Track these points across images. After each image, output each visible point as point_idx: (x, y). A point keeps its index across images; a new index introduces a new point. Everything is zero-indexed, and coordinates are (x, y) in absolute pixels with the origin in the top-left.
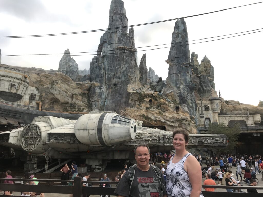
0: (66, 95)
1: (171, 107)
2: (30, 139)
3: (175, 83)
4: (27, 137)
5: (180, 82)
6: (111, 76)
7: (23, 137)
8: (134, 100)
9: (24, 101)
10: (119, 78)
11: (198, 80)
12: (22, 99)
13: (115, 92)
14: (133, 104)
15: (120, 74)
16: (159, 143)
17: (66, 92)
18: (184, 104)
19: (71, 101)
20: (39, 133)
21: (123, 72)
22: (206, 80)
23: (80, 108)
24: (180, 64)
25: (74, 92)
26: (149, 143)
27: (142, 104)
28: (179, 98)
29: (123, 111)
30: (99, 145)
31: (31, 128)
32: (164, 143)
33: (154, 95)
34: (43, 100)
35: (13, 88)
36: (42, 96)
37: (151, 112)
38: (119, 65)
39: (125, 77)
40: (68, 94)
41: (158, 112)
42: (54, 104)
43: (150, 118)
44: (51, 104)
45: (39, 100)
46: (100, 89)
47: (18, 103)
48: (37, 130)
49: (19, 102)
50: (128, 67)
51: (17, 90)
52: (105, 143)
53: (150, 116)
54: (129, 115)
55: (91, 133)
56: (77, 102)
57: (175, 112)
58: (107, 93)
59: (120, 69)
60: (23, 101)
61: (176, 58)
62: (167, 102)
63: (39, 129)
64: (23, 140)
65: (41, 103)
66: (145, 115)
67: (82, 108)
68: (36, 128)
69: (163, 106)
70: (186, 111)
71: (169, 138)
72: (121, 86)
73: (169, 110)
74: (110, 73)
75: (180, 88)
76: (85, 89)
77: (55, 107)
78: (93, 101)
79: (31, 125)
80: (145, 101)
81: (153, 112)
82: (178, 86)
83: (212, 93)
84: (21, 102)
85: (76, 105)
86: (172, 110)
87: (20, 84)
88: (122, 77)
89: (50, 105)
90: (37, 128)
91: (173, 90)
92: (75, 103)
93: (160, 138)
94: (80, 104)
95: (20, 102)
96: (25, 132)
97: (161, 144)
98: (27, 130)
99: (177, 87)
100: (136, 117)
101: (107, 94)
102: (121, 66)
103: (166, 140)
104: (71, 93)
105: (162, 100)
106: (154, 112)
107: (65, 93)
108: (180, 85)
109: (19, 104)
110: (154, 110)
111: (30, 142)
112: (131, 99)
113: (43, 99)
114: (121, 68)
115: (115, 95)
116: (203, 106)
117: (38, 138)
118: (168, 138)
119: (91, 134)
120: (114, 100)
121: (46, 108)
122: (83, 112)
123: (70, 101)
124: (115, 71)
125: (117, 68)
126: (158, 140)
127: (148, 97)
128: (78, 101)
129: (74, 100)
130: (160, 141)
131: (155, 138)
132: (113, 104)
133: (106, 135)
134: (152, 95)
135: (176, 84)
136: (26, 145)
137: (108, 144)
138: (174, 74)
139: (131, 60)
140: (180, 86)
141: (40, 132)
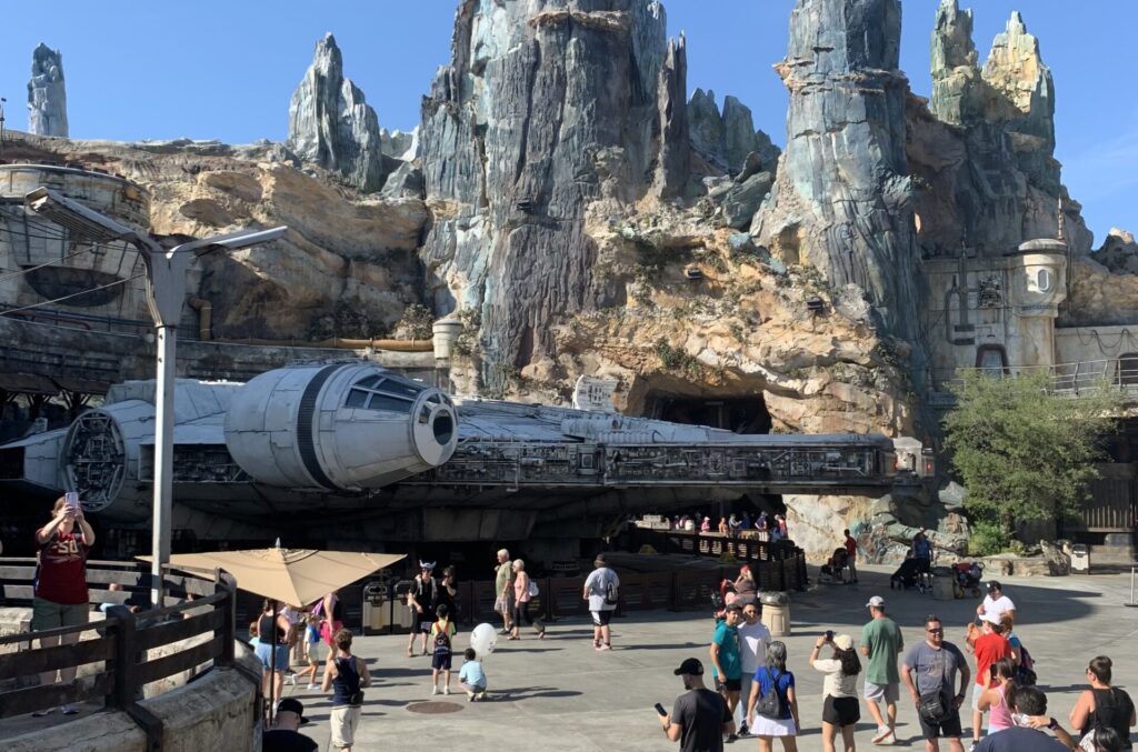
0: (315, 268)
1: (785, 304)
2: (91, 468)
3: (812, 179)
4: (81, 460)
5: (833, 175)
6: (509, 162)
7: (72, 460)
8: (616, 277)
9: (135, 301)
10: (546, 171)
11: (959, 153)
12: (127, 291)
13: (528, 238)
14: (611, 292)
15: (549, 151)
16: (579, 475)
17: (312, 253)
18: (849, 287)
19: (339, 292)
20: (118, 447)
21: (565, 140)
22: (1000, 147)
23: (382, 323)
24: (835, 80)
25: (354, 246)
26: (538, 476)
27: (657, 292)
28: (826, 255)
29: (565, 330)
30: (316, 487)
31: (94, 428)
32: (600, 475)
33: (708, 244)
34: (219, 293)
35: (79, 247)
36: (212, 273)
37: (697, 329)
38: (546, 101)
39: (575, 162)
40: (322, 259)
41: (726, 329)
42: (262, 307)
43: (693, 359)
44: (250, 307)
45: (200, 294)
46: (465, 227)
47: (111, 309)
48: (112, 436)
49: (113, 305)
51: (99, 256)
52: (334, 481)
53: (693, 347)
54: (596, 349)
55: (279, 445)
56: (365, 294)
57: (808, 324)
58: (492, 249)
59: (549, 126)
60: (131, 299)
61: (817, 50)
62: (769, 281)
63: (118, 431)
64: (70, 468)
65: (207, 308)
66: (670, 342)
67: (387, 321)
68: (109, 426)
69: (749, 298)
71: (619, 454)
72: (557, 212)
73: (777, 315)
74: (502, 149)
75: (835, 207)
76: (401, 229)
77: (271, 321)
78: (436, 288)
79: (90, 415)
80: (669, 276)
81: (703, 327)
82: (825, 194)
83: (1030, 215)
84: (125, 305)
85: (364, 306)
86: (789, 316)
88: (559, 163)
89: (246, 313)
90: (112, 427)
91: (799, 219)
92: (357, 298)
93: (583, 456)
94: (381, 301)
95: (120, 308)
96: (75, 439)
97: (586, 480)
98: (80, 434)
99: (821, 202)
100: (626, 356)
101: (491, 255)
102: (555, 112)
103: (607, 463)
104: (338, 254)
105: (746, 270)
106: (706, 327)
107: (311, 258)
108: (833, 191)
109: (115, 314)
110: (709, 317)
111: (95, 477)
112: (600, 274)
113: (215, 288)
114: (557, 119)
116: (970, 287)
117: (116, 464)
118: (616, 454)
119: (280, 448)
121: (232, 327)
122: (393, 338)
123: (335, 290)
124: (525, 138)
125: (533, 121)
126: (573, 463)
127: (682, 256)
128: (372, 290)
129: (353, 283)
130: (581, 467)
131: (562, 456)
133: (328, 452)
134: (702, 244)
135: (819, 187)
136: (83, 491)
137: (347, 486)
138: (807, 133)
139: (607, 76)
140: (834, 194)
141: (121, 442)
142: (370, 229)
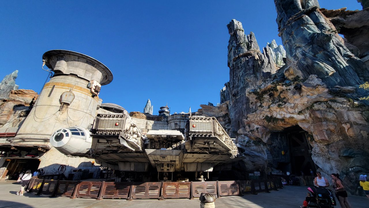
1: (290, 91)
5: (295, 47)
8: (254, 103)
10: (238, 87)
13: (236, 102)
14: (254, 107)
15: (238, 83)
18: (310, 76)
21: (240, 79)
27: (263, 103)
28: (300, 71)
29: (245, 120)
35: (176, 125)
37: (273, 109)
38: (236, 74)
39: (243, 82)
41: (277, 106)
43: (275, 118)
50: (244, 71)
51: (180, 126)
53: (275, 115)
54: (253, 122)
59: (237, 78)
66: (269, 116)
69: (281, 95)
70: (315, 85)
72: (241, 94)
75: (298, 55)
80: (265, 98)
82: (294, 54)
87: (180, 122)
88: (240, 84)
91: (290, 65)
99: (294, 57)
100: (260, 123)
102: (237, 75)
105: (278, 87)
108: (296, 52)
112: (250, 103)
114: (238, 76)
115: (236, 105)
120: (236, 110)
124: (233, 83)
125: (234, 79)
132: (236, 115)
142: (222, 111)
